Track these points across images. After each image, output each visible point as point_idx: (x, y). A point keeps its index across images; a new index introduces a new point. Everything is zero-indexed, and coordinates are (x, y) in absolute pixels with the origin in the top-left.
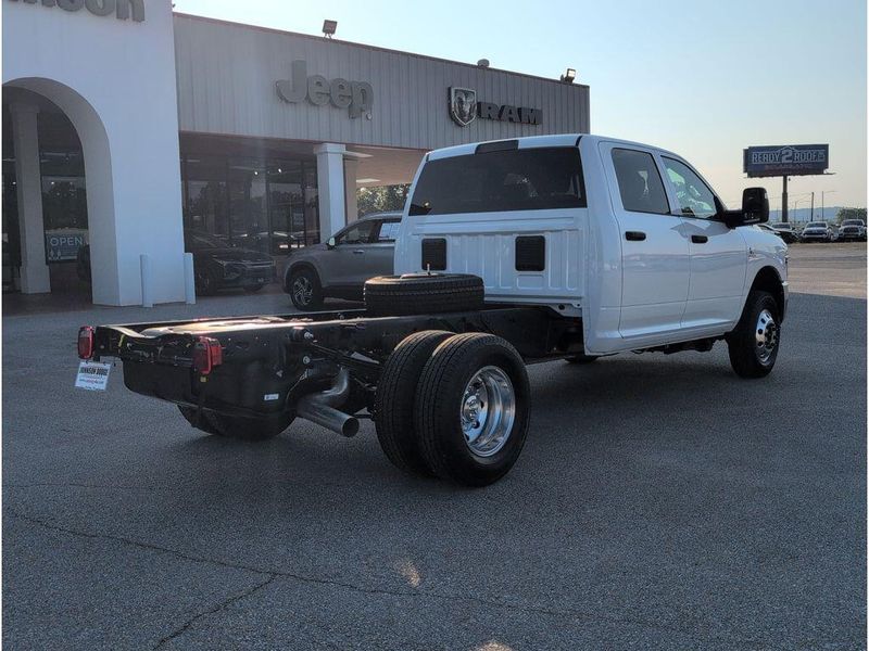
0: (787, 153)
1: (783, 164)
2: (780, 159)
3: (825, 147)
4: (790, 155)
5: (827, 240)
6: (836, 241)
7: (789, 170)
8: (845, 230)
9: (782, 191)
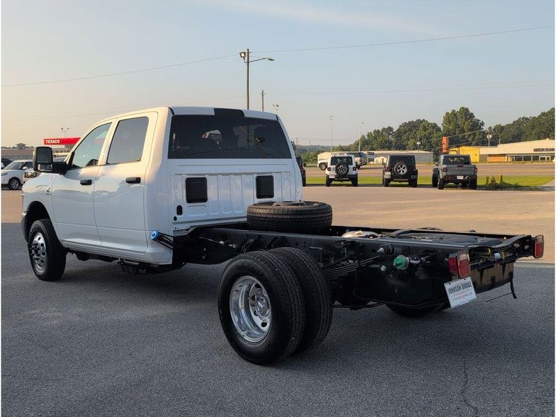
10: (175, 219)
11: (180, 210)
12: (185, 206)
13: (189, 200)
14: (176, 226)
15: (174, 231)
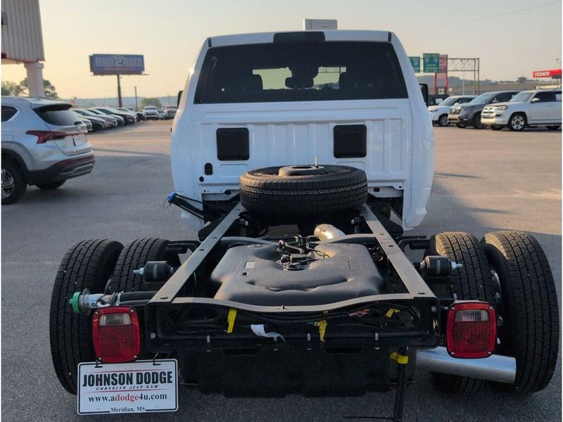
0: (118, 60)
1: (116, 67)
2: (114, 64)
3: (142, 57)
4: (120, 61)
5: (157, 119)
6: (162, 119)
7: (120, 71)
8: (169, 112)
9: (117, 85)
10: (202, 179)
11: (209, 169)
12: (216, 164)
13: (222, 157)
14: (205, 188)
15: (203, 195)
